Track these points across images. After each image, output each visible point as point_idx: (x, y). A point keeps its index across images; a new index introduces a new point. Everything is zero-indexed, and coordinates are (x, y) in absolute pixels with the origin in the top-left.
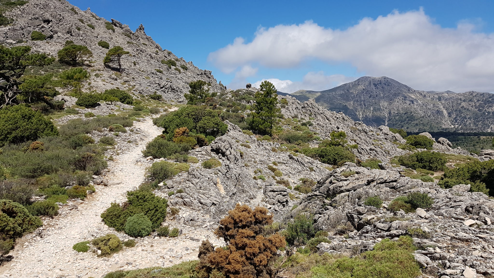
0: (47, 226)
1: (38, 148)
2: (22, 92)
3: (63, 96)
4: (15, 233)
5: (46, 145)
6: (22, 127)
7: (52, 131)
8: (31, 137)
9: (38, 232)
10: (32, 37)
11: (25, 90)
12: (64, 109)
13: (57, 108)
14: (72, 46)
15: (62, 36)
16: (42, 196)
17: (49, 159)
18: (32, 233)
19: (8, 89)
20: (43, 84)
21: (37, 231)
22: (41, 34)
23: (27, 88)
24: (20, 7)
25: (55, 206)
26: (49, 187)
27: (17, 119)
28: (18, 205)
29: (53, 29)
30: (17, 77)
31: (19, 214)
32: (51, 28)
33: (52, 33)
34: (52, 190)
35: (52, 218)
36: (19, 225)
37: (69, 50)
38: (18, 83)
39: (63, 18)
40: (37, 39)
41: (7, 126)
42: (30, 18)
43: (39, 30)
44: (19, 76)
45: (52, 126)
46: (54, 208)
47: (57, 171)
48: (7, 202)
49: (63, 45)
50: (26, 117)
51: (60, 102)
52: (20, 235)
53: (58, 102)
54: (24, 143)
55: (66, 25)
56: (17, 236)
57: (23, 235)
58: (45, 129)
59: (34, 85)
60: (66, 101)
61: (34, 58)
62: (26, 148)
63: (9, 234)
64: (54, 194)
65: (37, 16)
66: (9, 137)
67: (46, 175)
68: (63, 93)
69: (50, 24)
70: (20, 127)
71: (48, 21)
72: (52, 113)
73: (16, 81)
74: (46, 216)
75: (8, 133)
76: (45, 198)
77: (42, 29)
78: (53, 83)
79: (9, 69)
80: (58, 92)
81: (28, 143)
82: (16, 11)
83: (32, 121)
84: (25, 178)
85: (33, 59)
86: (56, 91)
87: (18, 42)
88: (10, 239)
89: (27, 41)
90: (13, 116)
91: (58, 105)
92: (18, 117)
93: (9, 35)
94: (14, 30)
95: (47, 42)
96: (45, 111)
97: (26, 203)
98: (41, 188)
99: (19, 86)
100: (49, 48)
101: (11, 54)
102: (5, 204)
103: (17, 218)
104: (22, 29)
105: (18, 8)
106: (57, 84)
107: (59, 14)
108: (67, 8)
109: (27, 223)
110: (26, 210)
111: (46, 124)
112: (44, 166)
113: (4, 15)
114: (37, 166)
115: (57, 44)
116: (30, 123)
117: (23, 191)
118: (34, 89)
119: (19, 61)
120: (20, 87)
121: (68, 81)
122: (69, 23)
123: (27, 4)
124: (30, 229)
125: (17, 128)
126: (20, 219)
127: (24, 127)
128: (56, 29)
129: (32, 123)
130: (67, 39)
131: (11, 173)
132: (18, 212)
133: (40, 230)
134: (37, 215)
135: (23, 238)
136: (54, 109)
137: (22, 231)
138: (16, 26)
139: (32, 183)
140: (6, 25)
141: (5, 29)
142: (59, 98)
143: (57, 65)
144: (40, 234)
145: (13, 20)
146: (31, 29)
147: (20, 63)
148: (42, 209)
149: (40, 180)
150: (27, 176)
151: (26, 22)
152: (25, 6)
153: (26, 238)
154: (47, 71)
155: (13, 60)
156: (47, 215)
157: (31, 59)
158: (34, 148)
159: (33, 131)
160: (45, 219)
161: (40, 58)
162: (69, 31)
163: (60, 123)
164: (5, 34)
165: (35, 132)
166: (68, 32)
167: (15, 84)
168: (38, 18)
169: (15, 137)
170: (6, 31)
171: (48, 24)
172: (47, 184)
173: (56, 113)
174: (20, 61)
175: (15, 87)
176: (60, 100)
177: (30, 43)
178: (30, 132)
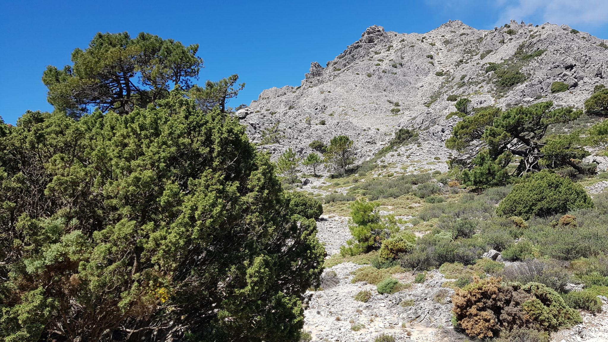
0: (588, 324)
1: (570, 223)
2: (544, 155)
3: (595, 157)
4: (550, 324)
5: (579, 220)
6: (549, 197)
7: (585, 202)
8: (559, 210)
9: (577, 330)
10: (552, 90)
11: (548, 153)
12: (597, 173)
13: (587, 172)
14: (603, 91)
15: (590, 81)
16: (579, 284)
17: (585, 238)
18: (569, 329)
19: (528, 153)
20: (570, 144)
21: (576, 328)
22: (563, 84)
23: (550, 150)
24: (538, 58)
25: (598, 301)
26: (587, 275)
27: (543, 188)
28: (552, 292)
29: (577, 75)
30: (538, 139)
31: (554, 303)
32: (575, 74)
33: (576, 80)
34: (593, 279)
35: (595, 315)
36: (555, 316)
37: (599, 97)
38: (539, 145)
39: (590, 58)
40: (558, 91)
41: (531, 197)
42: (549, 68)
43: (560, 80)
44: (541, 137)
45: (585, 196)
46: (596, 302)
47: (596, 254)
48: (540, 287)
49: (591, 93)
50: (552, 185)
51: (591, 165)
52: (555, 328)
53: (588, 165)
54: (552, 217)
55: (594, 66)
56: (552, 329)
57: (558, 329)
58: (576, 200)
59: (559, 146)
60: (598, 164)
61: (557, 114)
62: (554, 223)
63: (544, 326)
64: (595, 283)
65: (557, 64)
66: (534, 210)
67: (582, 257)
68: (593, 153)
69: (573, 70)
70: (546, 198)
71: (571, 67)
72: (582, 179)
73: (537, 143)
74: (586, 310)
75: (533, 205)
76: (583, 288)
77: (564, 78)
78: (582, 142)
79: (529, 131)
80: (588, 152)
81: (556, 216)
82: (534, 64)
83: (560, 190)
84: (556, 259)
85: (556, 116)
86: (585, 152)
87: (536, 99)
88: (545, 331)
89: (547, 95)
90: (538, 184)
91: (589, 169)
92: (544, 185)
93: (526, 92)
94: (532, 85)
95: (570, 92)
96: (573, 176)
97: (560, 290)
98: (577, 274)
99: (540, 149)
100: (573, 99)
101: (531, 114)
102: (538, 288)
103: (551, 307)
104: (541, 83)
105: (535, 60)
106: (587, 142)
107: (585, 54)
108: (595, 45)
109: (563, 315)
110: (561, 299)
111: (578, 194)
112: (579, 247)
113: (520, 71)
114: (571, 246)
115: (583, 92)
116: (558, 193)
117: (556, 274)
118: (558, 151)
119: (539, 121)
120: (542, 150)
121: (600, 137)
122: (597, 63)
123: (545, 53)
124: (567, 323)
125: (542, 199)
126: (555, 309)
127: (551, 198)
128: (581, 74)
129: (560, 192)
130: (596, 84)
131: (540, 251)
132: (552, 299)
133: (580, 328)
134: (575, 308)
135: (559, 333)
136: (583, 174)
137: (558, 324)
138: (533, 81)
139: (566, 267)
140: (522, 82)
141: (521, 87)
142: (589, 159)
143: (584, 119)
144: (580, 333)
145: (531, 75)
146: (551, 81)
147: (541, 122)
148: (581, 301)
149: (576, 264)
150: (559, 257)
151: (544, 74)
152: (543, 55)
153: (562, 334)
154: (572, 127)
155: (533, 120)
156: (588, 309)
157: (554, 116)
158: (564, 223)
159: (562, 202)
160: (585, 315)
161: (564, 113)
162: (598, 73)
163: (594, 192)
164: (522, 92)
165: (563, 203)
166: (597, 75)
167: (535, 147)
168: (558, 66)
169: (541, 209)
170: (523, 88)
171: (570, 71)
172: (585, 270)
173: (587, 179)
174: (541, 120)
175: (536, 151)
176: (591, 162)
177: (550, 97)
178: (558, 203)
